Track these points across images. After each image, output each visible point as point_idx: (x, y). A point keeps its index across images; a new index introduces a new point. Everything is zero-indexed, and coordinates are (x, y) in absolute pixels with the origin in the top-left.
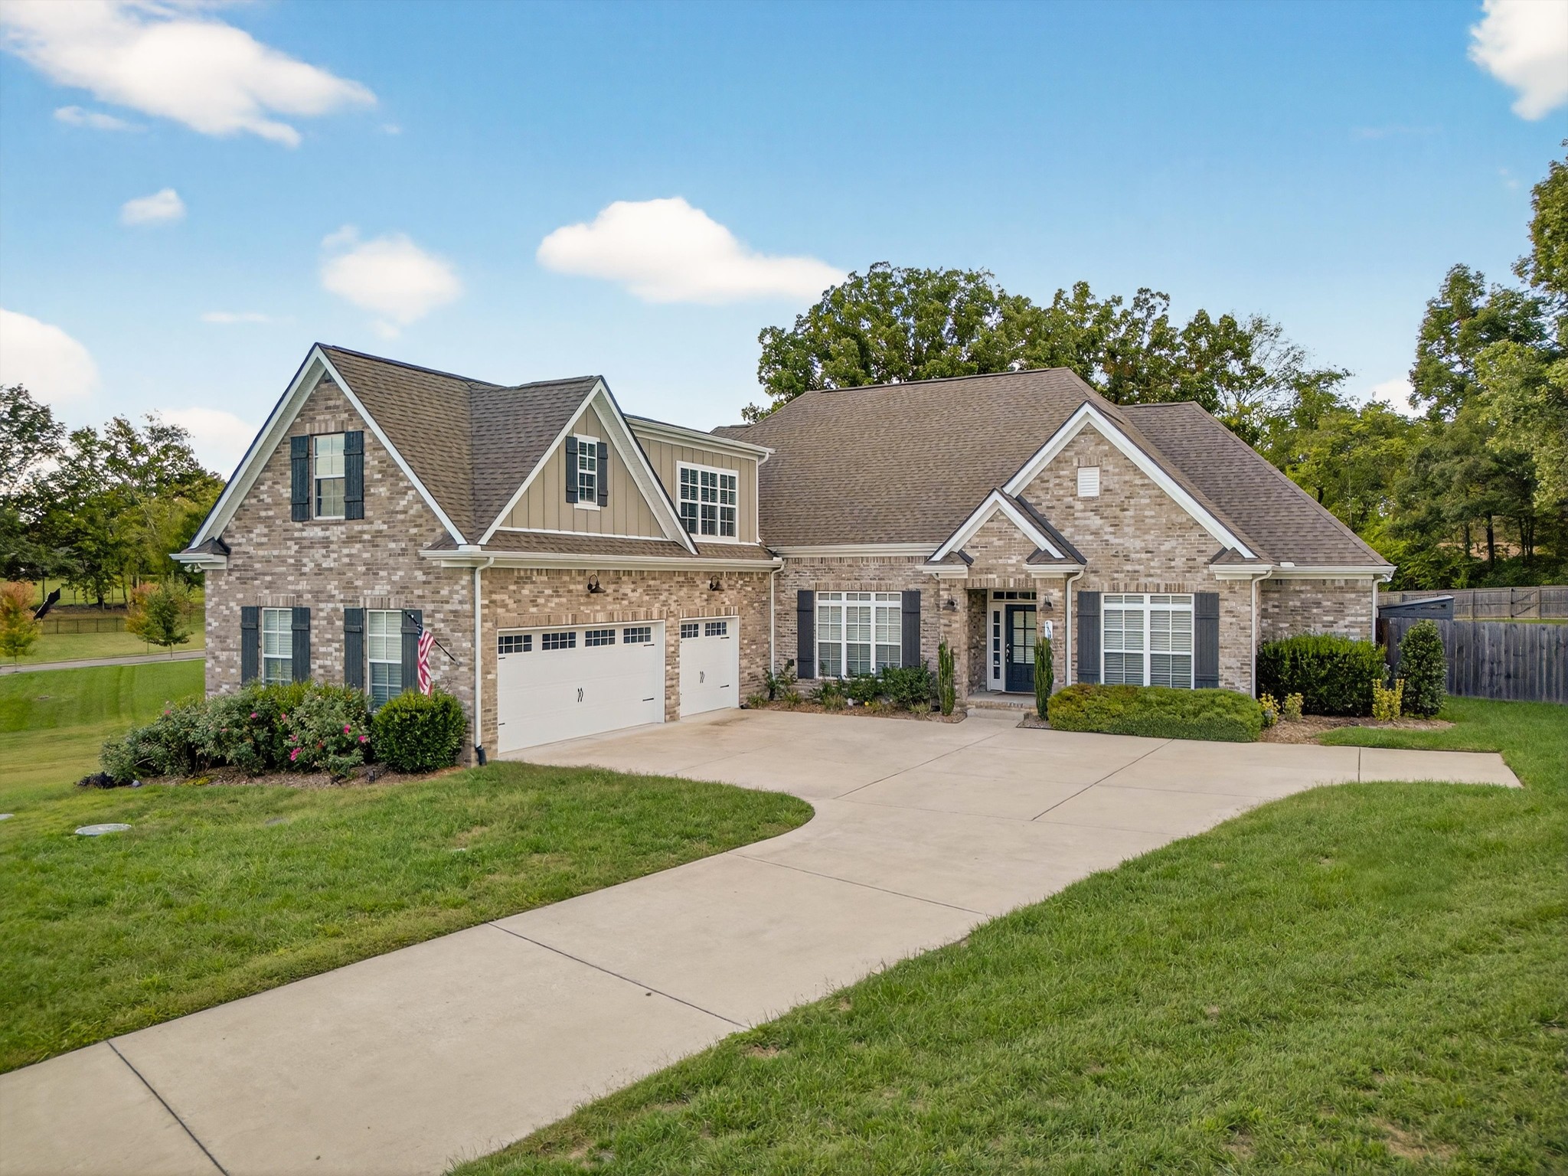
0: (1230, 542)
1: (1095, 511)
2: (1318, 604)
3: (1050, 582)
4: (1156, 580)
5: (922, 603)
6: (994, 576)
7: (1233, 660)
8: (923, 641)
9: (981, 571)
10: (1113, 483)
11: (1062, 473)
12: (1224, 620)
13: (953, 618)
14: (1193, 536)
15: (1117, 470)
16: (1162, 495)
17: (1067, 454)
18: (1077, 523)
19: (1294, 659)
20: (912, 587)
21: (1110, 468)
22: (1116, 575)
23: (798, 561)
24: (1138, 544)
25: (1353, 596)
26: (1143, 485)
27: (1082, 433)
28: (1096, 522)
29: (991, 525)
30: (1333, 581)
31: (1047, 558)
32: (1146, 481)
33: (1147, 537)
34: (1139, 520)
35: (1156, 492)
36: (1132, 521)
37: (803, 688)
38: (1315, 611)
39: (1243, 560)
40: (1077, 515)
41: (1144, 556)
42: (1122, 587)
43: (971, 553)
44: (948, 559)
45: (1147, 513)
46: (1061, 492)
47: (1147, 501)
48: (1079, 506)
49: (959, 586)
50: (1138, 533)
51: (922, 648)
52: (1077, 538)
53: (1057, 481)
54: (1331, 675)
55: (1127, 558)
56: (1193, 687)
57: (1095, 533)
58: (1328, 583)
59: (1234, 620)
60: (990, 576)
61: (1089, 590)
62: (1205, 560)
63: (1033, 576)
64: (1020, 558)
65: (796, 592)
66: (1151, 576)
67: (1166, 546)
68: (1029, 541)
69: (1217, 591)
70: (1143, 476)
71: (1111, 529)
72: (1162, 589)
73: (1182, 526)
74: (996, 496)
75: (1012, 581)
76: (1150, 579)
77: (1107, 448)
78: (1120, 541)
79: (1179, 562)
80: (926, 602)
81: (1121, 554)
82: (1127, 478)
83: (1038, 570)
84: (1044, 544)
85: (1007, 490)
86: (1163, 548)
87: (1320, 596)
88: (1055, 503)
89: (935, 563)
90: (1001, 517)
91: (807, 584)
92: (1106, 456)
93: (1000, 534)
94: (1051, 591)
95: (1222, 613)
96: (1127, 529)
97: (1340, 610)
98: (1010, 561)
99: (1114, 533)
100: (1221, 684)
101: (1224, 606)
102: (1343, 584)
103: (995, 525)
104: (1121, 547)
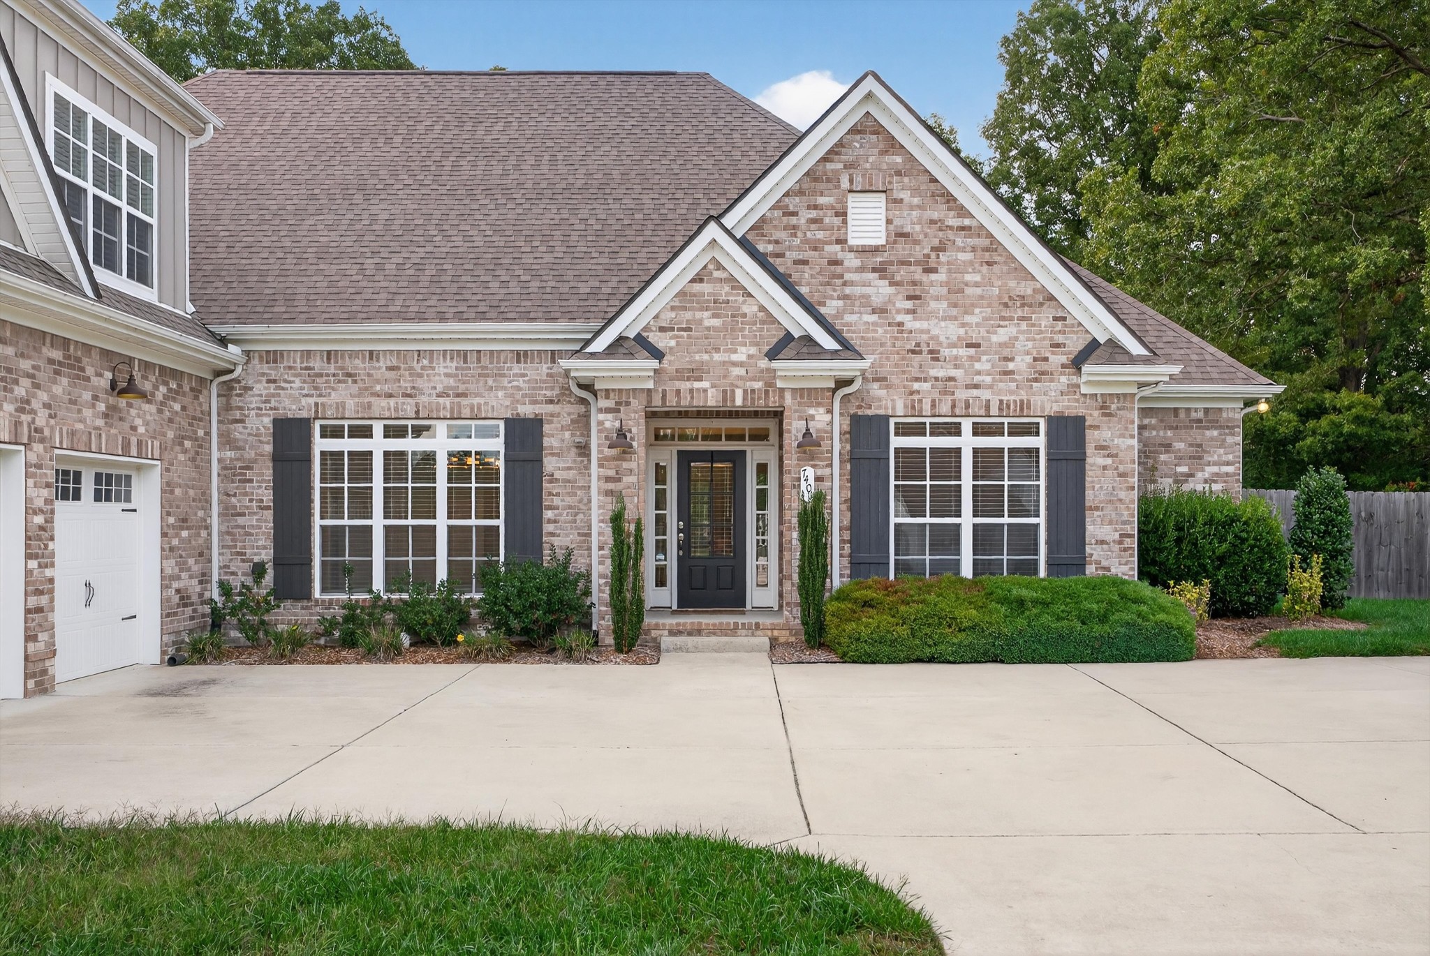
0: (1103, 325)
1: (880, 270)
3: (808, 395)
4: (985, 395)
5: (547, 442)
6: (705, 384)
7: (1108, 528)
8: (548, 514)
9: (681, 375)
10: (909, 221)
11: (822, 200)
12: (1094, 460)
13: (625, 465)
14: (1044, 318)
15: (916, 201)
16: (994, 246)
17: (830, 166)
18: (848, 290)
19: (1179, 528)
20: (527, 410)
21: (905, 195)
22: (916, 386)
23: (273, 358)
24: (952, 331)
25: (1215, 433)
26: (963, 228)
27: (854, 131)
28: (880, 290)
29: (697, 287)
30: (1188, 410)
31: (808, 347)
32: (967, 222)
33: (968, 319)
34: (955, 290)
35: (983, 242)
36: (944, 291)
37: (288, 616)
39: (1133, 360)
40: (848, 276)
41: (963, 352)
42: (927, 408)
43: (661, 341)
44: (618, 347)
45: (968, 277)
46: (820, 235)
47: (967, 256)
48: (851, 261)
49: (637, 404)
50: (954, 312)
51: (547, 528)
52: (849, 318)
53: (813, 214)
54: (1235, 550)
55: (935, 355)
56: (1042, 573)
57: (880, 311)
58: (1182, 415)
59: (1109, 461)
60: (697, 385)
61: (869, 412)
62: (1064, 359)
63: (780, 384)
64: (753, 350)
65: (267, 421)
66: (976, 386)
67: (1002, 335)
68: (771, 319)
69: (1081, 412)
70: (963, 212)
71: (909, 304)
72: (994, 410)
73: (1024, 301)
74: (712, 230)
75: (739, 394)
76: (975, 392)
77: (899, 159)
78: (924, 325)
79: (1021, 364)
80: (555, 438)
81: (925, 349)
82: (935, 216)
83: (790, 369)
84: (801, 322)
85: (729, 221)
86: (994, 339)
87: (1169, 433)
88: (808, 255)
89: (593, 355)
90: (717, 274)
91: (296, 404)
92: (899, 173)
93: (716, 306)
94: (812, 411)
95: (1090, 450)
96: (933, 305)
97: (1197, 456)
98: (734, 357)
99: (913, 312)
100: (1090, 570)
101: (1092, 437)
102: (1201, 415)
103: (705, 288)
104: (925, 337)
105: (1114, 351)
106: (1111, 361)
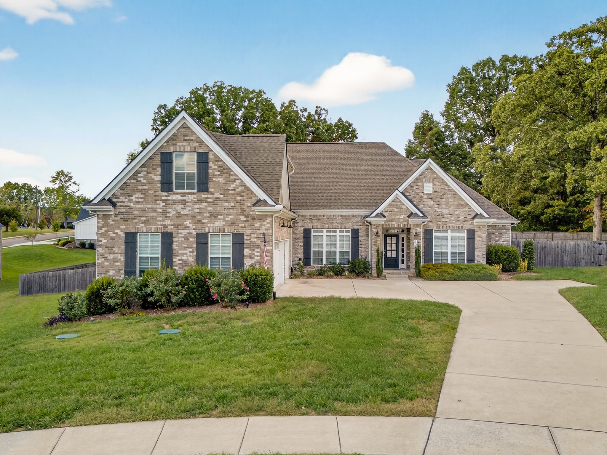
0: (479, 210)
1: (431, 199)
2: (494, 234)
3: (416, 225)
4: (453, 225)
5: (360, 234)
6: (394, 223)
7: (480, 253)
8: (360, 249)
9: (389, 221)
10: (438, 189)
11: (419, 184)
12: (477, 239)
13: (378, 239)
14: (467, 209)
15: (439, 184)
16: (456, 194)
17: (421, 177)
18: (424, 203)
19: (496, 253)
20: (356, 227)
21: (437, 183)
22: (439, 223)
23: (303, 216)
24: (447, 211)
25: (505, 231)
26: (449, 190)
27: (427, 169)
28: (431, 203)
29: (393, 203)
30: (498, 226)
31: (416, 216)
32: (450, 188)
33: (450, 209)
34: (447, 203)
35: (453, 193)
36: (444, 203)
37: (307, 270)
38: (492, 236)
39: (485, 218)
40: (424, 200)
41: (449, 216)
42: (441, 228)
43: (385, 214)
44: (377, 216)
45: (450, 200)
46: (419, 191)
47: (450, 196)
48: (425, 197)
49: (381, 227)
50: (447, 207)
51: (360, 251)
52: (424, 209)
53: (417, 187)
54: (508, 258)
55: (443, 217)
56: (466, 262)
57: (431, 207)
58: (497, 227)
59: (480, 239)
60: (393, 223)
61: (429, 228)
62: (471, 217)
63: (410, 223)
64: (405, 216)
65: (302, 229)
66: (451, 223)
67: (457, 212)
68: (408, 209)
69: (474, 228)
70: (449, 186)
71: (437, 206)
72: (456, 228)
73: (462, 205)
74: (397, 192)
75: (402, 225)
76: (451, 224)
77: (435, 175)
78: (440, 210)
79: (461, 218)
80: (362, 233)
81: (440, 215)
82: (443, 187)
83: (412, 221)
84: (415, 210)
85: (399, 189)
86: (456, 213)
87: (494, 231)
88: (416, 195)
89: (372, 217)
90: (398, 200)
91: (309, 226)
92: (435, 179)
93: (397, 207)
94: (417, 228)
95: (476, 237)
96: (442, 206)
97: (501, 235)
98: (401, 217)
99: (438, 207)
100: (476, 262)
101: (476, 233)
102: (501, 227)
103: (394, 203)
104: (441, 213)
105: (482, 217)
106: (481, 218)
